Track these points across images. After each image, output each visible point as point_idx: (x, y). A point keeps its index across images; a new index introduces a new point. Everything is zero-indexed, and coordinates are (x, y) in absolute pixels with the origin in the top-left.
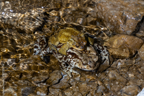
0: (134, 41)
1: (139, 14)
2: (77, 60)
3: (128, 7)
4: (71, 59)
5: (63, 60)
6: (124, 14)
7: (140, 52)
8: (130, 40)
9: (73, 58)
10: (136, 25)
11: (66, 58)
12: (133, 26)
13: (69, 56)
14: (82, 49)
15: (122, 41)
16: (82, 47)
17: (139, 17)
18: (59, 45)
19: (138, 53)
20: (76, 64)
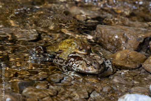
0: (138, 56)
1: (140, 36)
2: (80, 62)
3: (128, 31)
4: (74, 62)
5: (64, 64)
6: (125, 34)
7: (145, 65)
8: (133, 54)
9: (76, 60)
10: (138, 45)
11: (67, 63)
12: (135, 45)
13: (71, 59)
14: (86, 52)
15: (125, 55)
16: (86, 50)
17: (140, 39)
18: (60, 52)
19: (143, 66)
20: (78, 66)
